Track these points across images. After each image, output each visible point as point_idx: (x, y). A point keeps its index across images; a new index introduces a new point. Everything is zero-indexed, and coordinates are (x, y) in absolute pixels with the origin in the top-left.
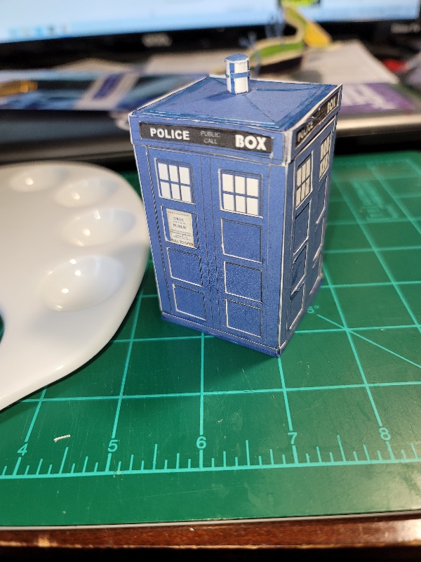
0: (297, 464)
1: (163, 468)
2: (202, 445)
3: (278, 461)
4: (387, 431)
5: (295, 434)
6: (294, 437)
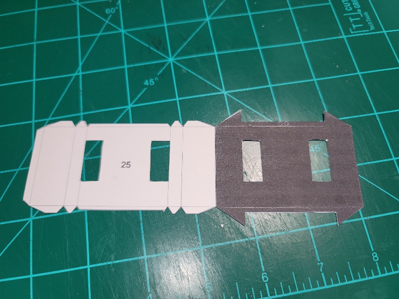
0: (326, 287)
2: (265, 279)
3: (315, 286)
4: (376, 255)
5: (322, 263)
6: (321, 267)
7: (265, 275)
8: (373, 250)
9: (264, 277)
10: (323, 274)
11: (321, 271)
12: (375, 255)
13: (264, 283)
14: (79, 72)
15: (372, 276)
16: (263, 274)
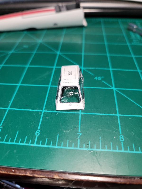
0: (78, 148)
1: (18, 142)
2: (37, 134)
4: (123, 137)
5: (81, 134)
6: (80, 135)
7: (38, 132)
8: (121, 133)
9: (37, 133)
10: (79, 140)
11: (79, 138)
12: (121, 137)
13: (35, 136)
15: (116, 149)
16: (37, 131)
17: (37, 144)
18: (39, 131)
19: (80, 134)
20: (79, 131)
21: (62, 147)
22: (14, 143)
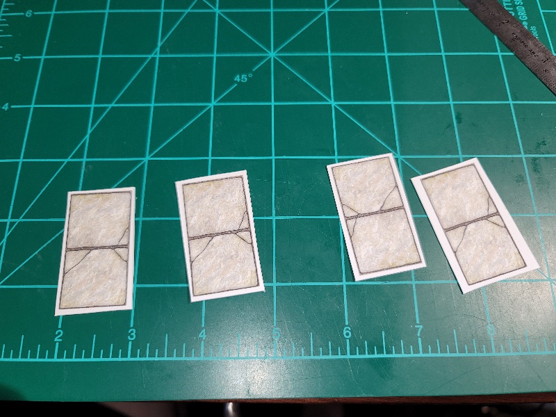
0: (421, 355)
2: (347, 334)
3: (407, 351)
5: (421, 327)
6: (420, 330)
7: (347, 329)
9: (347, 332)
10: (419, 339)
11: (419, 335)
13: (345, 340)
14: (156, 54)
16: (345, 329)
17: (351, 354)
18: (350, 329)
19: (418, 328)
20: (418, 322)
21: (394, 355)
22: (312, 357)
